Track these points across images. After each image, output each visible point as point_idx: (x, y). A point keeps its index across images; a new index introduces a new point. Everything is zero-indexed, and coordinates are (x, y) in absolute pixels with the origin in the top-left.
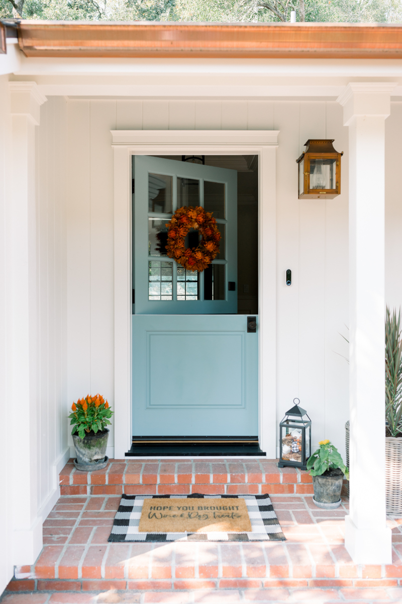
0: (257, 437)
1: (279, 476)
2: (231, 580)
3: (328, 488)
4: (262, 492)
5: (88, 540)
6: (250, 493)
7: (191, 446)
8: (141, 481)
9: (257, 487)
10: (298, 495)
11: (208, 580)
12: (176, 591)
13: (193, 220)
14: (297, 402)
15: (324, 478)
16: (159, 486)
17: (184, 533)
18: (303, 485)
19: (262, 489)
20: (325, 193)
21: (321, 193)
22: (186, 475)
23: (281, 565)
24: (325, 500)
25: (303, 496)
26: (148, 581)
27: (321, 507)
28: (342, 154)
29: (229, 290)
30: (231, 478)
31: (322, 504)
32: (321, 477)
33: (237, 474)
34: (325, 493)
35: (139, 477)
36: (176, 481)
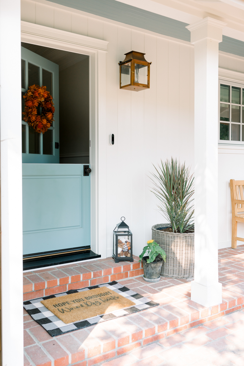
0: (89, 246)
1: (121, 268)
2: (149, 338)
3: (157, 269)
4: (111, 280)
5: (34, 340)
6: (104, 282)
7: (49, 259)
8: (33, 289)
9: (108, 277)
10: (131, 278)
11: (137, 342)
12: (120, 357)
13: (41, 96)
14: (123, 219)
15: (155, 263)
16: (46, 290)
17: (97, 317)
18: (133, 271)
19: (111, 278)
20: (142, 86)
21: (140, 86)
22: (65, 278)
23: (175, 319)
24: (154, 277)
25: (134, 278)
26: (101, 355)
27: (151, 282)
28: (150, 64)
29: (55, 148)
30: (94, 275)
31: (153, 280)
32: (154, 263)
33: (97, 271)
34: (155, 273)
35: (32, 286)
36: (58, 283)
